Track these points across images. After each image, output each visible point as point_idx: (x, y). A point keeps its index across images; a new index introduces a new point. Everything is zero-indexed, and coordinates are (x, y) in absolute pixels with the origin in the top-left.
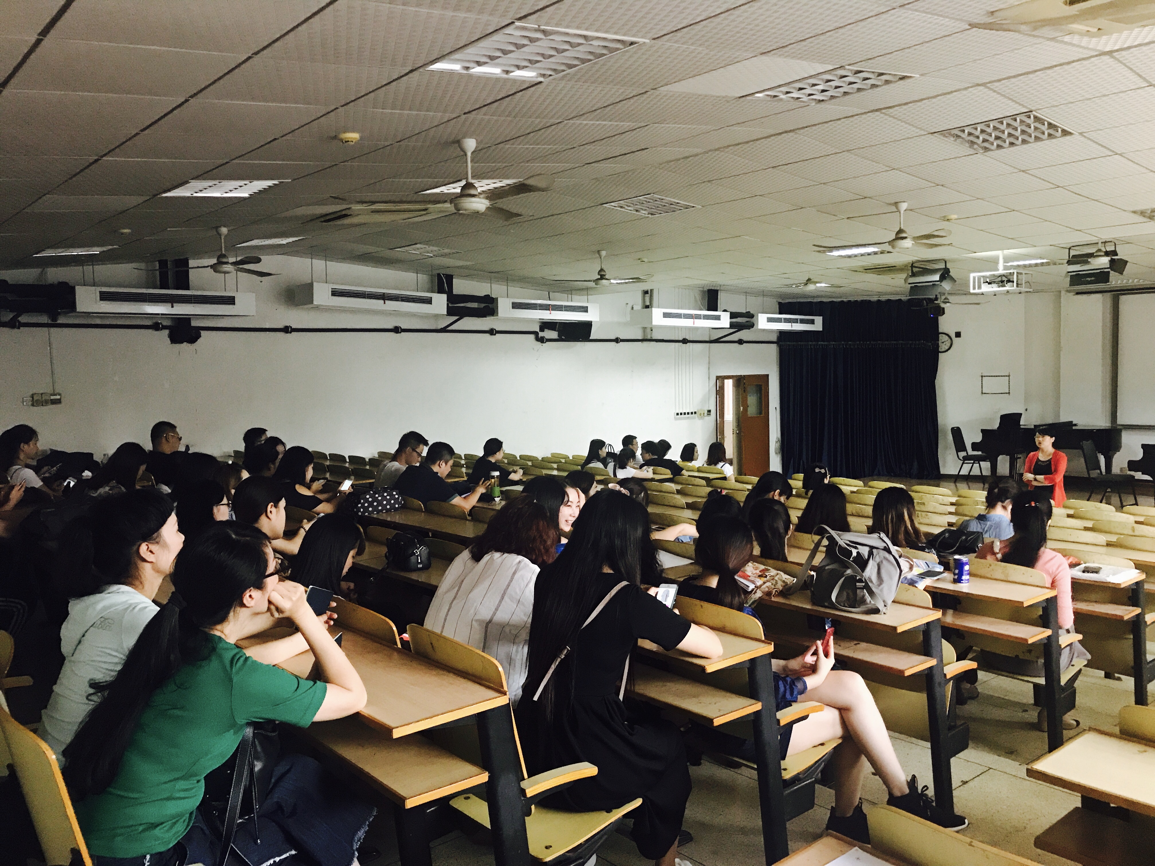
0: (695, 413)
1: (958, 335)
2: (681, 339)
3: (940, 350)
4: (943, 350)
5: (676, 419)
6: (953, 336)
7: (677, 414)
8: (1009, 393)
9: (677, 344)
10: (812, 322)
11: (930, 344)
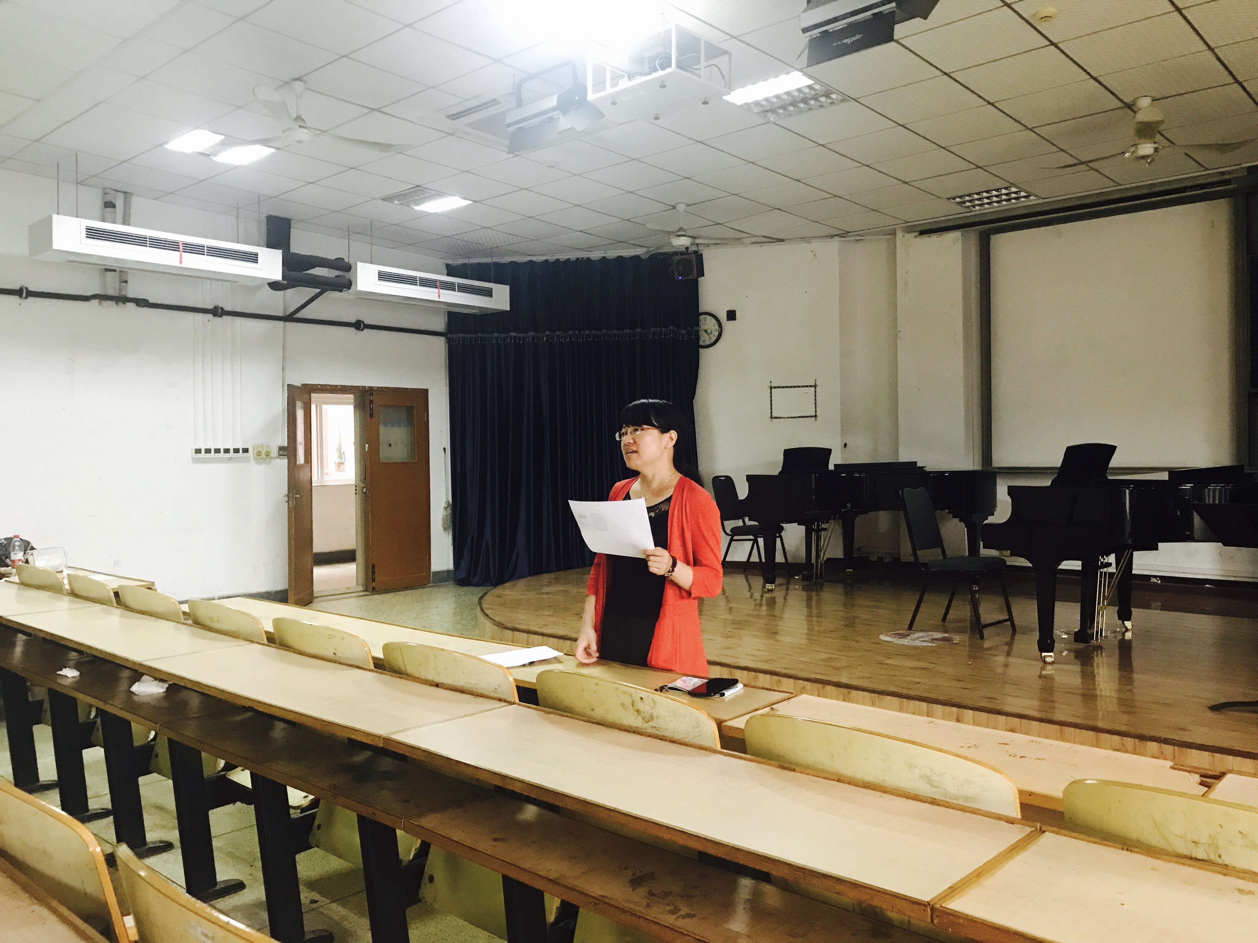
0: (246, 451)
1: (731, 315)
2: (210, 306)
3: (701, 343)
4: (708, 343)
5: (195, 461)
6: (723, 316)
7: (198, 451)
8: (816, 416)
9: (200, 316)
10: (488, 293)
11: (684, 331)
